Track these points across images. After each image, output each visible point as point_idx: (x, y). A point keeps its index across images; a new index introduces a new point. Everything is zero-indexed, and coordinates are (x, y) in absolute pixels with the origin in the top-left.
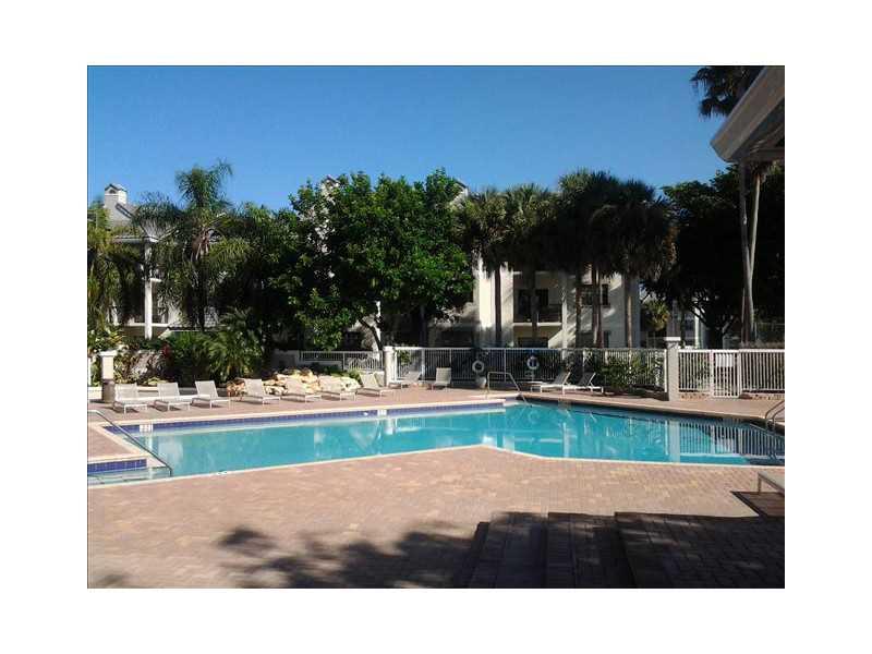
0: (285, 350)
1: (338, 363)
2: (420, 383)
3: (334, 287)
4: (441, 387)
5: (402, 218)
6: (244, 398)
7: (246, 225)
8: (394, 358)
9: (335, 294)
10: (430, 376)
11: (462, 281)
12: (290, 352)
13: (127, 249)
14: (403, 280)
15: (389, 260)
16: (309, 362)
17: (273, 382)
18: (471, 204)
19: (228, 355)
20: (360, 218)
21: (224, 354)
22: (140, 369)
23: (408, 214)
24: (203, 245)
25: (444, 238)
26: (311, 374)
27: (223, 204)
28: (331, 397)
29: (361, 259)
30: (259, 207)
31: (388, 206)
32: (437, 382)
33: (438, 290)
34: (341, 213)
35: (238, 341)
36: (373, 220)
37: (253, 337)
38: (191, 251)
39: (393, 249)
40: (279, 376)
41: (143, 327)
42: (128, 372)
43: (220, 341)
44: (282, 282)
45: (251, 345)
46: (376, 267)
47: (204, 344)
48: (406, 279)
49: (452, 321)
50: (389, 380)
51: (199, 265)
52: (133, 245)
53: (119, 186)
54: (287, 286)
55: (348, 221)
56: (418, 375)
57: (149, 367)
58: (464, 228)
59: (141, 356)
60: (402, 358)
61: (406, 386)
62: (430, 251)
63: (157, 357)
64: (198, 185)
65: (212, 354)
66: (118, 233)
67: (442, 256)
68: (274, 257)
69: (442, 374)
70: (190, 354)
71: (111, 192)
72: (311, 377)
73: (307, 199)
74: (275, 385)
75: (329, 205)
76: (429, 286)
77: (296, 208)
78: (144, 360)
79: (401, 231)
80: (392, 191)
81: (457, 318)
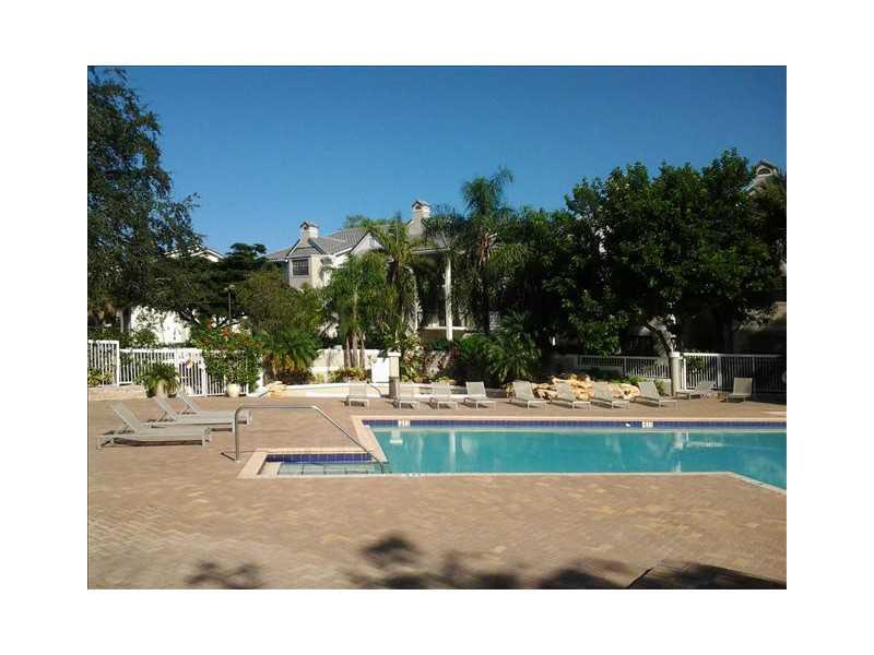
0: (563, 354)
1: (620, 369)
2: (716, 394)
3: (607, 288)
4: (739, 400)
5: (683, 209)
6: (514, 400)
7: (526, 230)
8: (682, 365)
9: (608, 296)
10: (728, 387)
11: (763, 277)
12: (568, 356)
13: (422, 260)
14: (685, 277)
15: (669, 257)
16: (588, 367)
17: (547, 385)
18: (774, 187)
19: (505, 358)
20: (634, 213)
21: (501, 356)
22: (433, 369)
23: (690, 204)
24: (486, 252)
25: (740, 227)
26: (588, 379)
27: (505, 210)
28: (605, 404)
29: (635, 257)
30: (538, 211)
31: (666, 197)
32: (734, 394)
33: (732, 289)
34: (614, 210)
35: (515, 344)
36: (649, 214)
37: (530, 341)
38: (474, 257)
39: (673, 244)
40: (555, 380)
41: (445, 331)
42: (424, 370)
43: (499, 344)
44: (556, 284)
45: (528, 348)
46: (653, 265)
47: (484, 347)
48: (690, 277)
49: (759, 323)
50: (677, 389)
51: (482, 271)
52: (428, 255)
53: (423, 202)
54: (560, 288)
55: (622, 217)
56: (712, 384)
57: (440, 367)
58: (764, 215)
59: (434, 356)
60: (692, 365)
61: (698, 396)
62: (721, 244)
63: (447, 358)
64: (480, 194)
65: (490, 356)
66: (415, 245)
67: (734, 249)
68: (547, 260)
69: (742, 386)
70: (473, 356)
71: (418, 208)
72: (588, 382)
73: (582, 197)
74: (548, 389)
75: (603, 202)
76: (719, 284)
77: (571, 208)
78: (437, 359)
79: (683, 224)
80: (671, 179)
81: (766, 321)
